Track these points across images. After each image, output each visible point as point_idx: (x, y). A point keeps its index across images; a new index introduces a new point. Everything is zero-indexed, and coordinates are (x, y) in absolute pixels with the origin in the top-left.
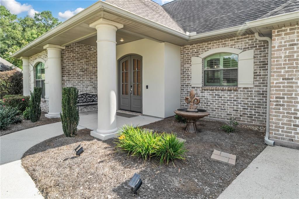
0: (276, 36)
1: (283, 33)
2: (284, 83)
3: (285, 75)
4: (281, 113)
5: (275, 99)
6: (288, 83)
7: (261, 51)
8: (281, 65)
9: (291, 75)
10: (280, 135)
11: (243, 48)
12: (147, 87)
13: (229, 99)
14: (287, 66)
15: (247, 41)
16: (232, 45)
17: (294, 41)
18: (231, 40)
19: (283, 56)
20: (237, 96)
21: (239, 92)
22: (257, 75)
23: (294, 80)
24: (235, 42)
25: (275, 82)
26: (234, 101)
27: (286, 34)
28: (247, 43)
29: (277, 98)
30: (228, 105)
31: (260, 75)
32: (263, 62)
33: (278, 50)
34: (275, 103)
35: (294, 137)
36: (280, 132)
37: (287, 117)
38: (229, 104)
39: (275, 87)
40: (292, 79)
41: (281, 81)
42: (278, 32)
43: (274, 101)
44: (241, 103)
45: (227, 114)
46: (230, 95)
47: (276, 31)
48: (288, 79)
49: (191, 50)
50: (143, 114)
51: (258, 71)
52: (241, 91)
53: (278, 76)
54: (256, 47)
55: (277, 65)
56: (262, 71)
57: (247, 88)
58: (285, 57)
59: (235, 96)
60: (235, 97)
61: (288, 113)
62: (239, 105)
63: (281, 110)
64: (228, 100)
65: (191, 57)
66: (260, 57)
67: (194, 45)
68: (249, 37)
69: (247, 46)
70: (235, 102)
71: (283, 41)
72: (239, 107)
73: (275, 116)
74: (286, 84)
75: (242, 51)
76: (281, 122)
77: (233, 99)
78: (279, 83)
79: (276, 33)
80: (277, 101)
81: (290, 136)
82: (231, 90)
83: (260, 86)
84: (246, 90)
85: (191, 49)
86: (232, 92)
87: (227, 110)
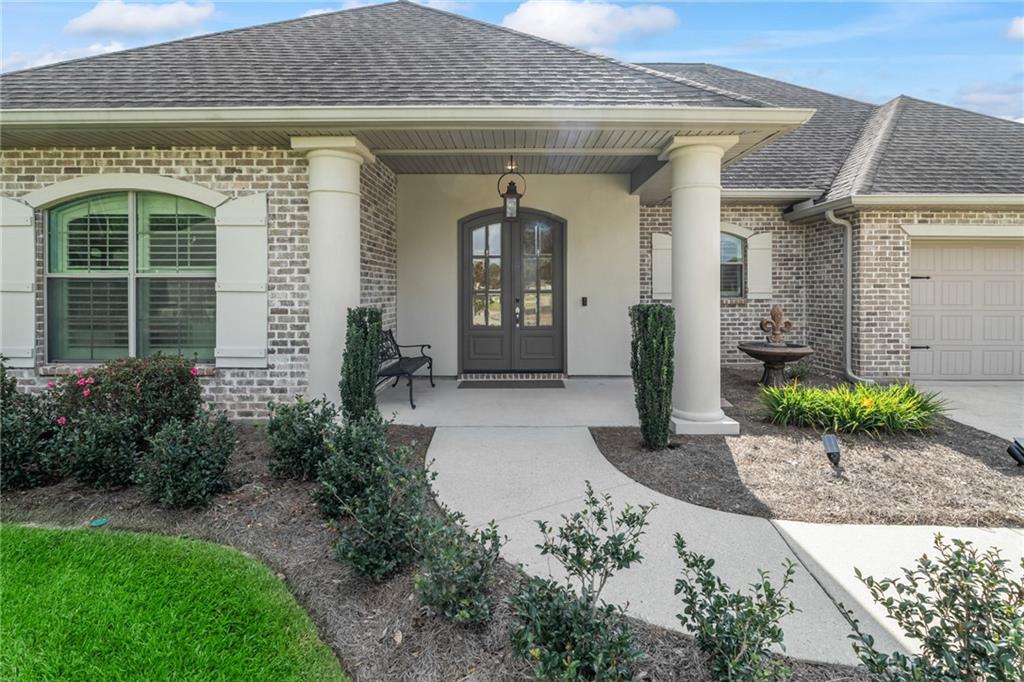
0: (865, 221)
1: (873, 219)
2: (876, 292)
3: (875, 281)
4: (873, 336)
5: (866, 317)
6: (880, 291)
7: (781, 237)
8: (871, 264)
9: (883, 281)
10: (872, 369)
11: (754, 227)
12: (584, 302)
13: (730, 322)
14: (878, 268)
15: (761, 216)
16: (733, 220)
17: (885, 232)
18: (732, 210)
19: (874, 252)
20: (745, 315)
21: (749, 308)
22: (778, 278)
23: (886, 288)
24: (740, 215)
25: (865, 290)
26: (740, 324)
27: (876, 221)
28: (761, 219)
29: (868, 314)
30: (729, 333)
31: (781, 278)
32: (784, 255)
33: (868, 243)
34: (866, 323)
35: (889, 369)
36: (873, 365)
37: (880, 341)
38: (731, 331)
39: (866, 297)
40: (884, 286)
41: (872, 288)
42: (868, 216)
43: (864, 320)
44: (751, 329)
45: (729, 352)
46: (733, 315)
47: (865, 213)
48: (881, 286)
49: (650, 218)
50: (569, 373)
51: (778, 272)
52: (751, 306)
53: (869, 281)
54: (774, 228)
55: (867, 265)
56: (783, 271)
57: (762, 301)
58: (877, 254)
59: (742, 315)
60: (742, 318)
61: (881, 335)
62: (749, 332)
63: (874, 332)
64: (728, 324)
65: (651, 234)
66: (781, 246)
67: (656, 208)
68: (762, 210)
69: (760, 226)
70: (742, 327)
71: (873, 230)
72: (749, 335)
73: (867, 341)
74: (878, 294)
75: (752, 232)
76: (873, 350)
77: (737, 322)
78: (871, 292)
79: (865, 218)
80: (868, 319)
81: (885, 369)
82: (734, 306)
83: (781, 296)
84: (759, 304)
85: (648, 215)
86: (737, 307)
87: (728, 343)
